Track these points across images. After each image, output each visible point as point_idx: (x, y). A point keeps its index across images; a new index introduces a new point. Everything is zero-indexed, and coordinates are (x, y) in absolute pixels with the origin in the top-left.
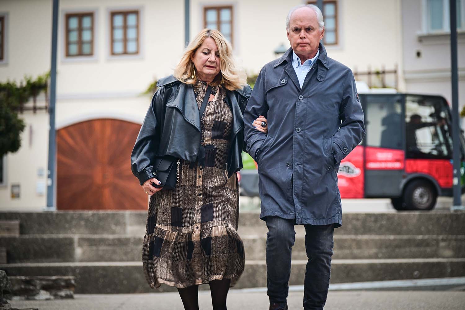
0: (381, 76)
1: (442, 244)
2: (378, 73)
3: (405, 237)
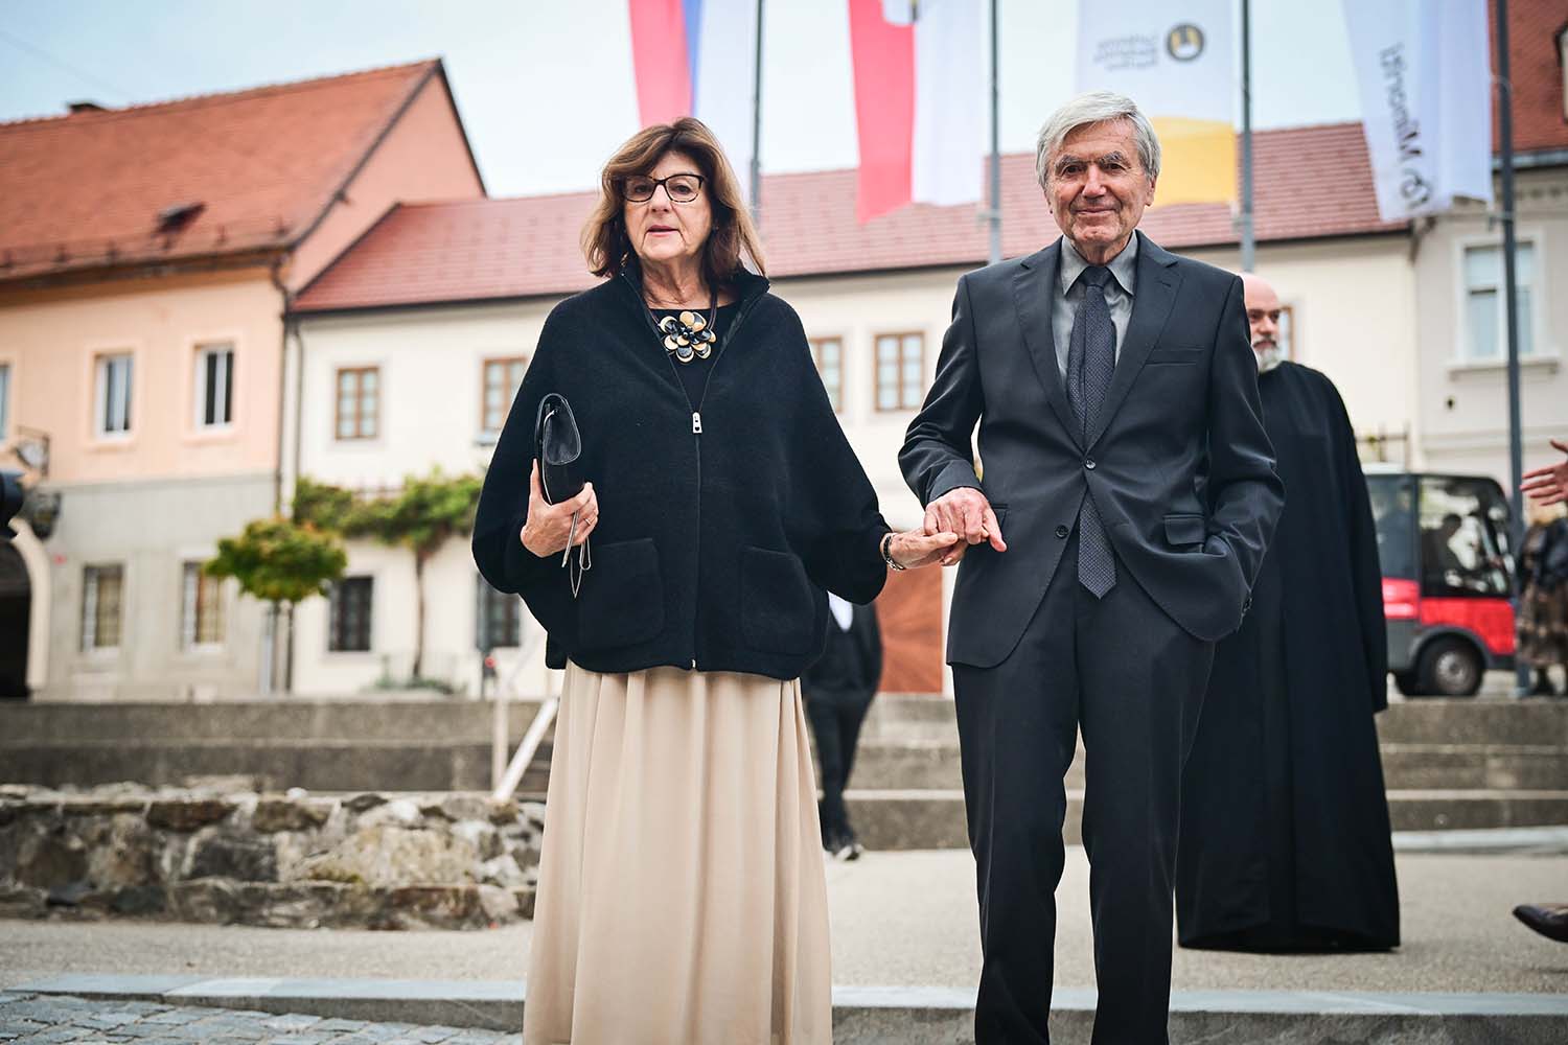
0: (1376, 444)
1: (1494, 763)
2: (1372, 440)
3: (1419, 748)
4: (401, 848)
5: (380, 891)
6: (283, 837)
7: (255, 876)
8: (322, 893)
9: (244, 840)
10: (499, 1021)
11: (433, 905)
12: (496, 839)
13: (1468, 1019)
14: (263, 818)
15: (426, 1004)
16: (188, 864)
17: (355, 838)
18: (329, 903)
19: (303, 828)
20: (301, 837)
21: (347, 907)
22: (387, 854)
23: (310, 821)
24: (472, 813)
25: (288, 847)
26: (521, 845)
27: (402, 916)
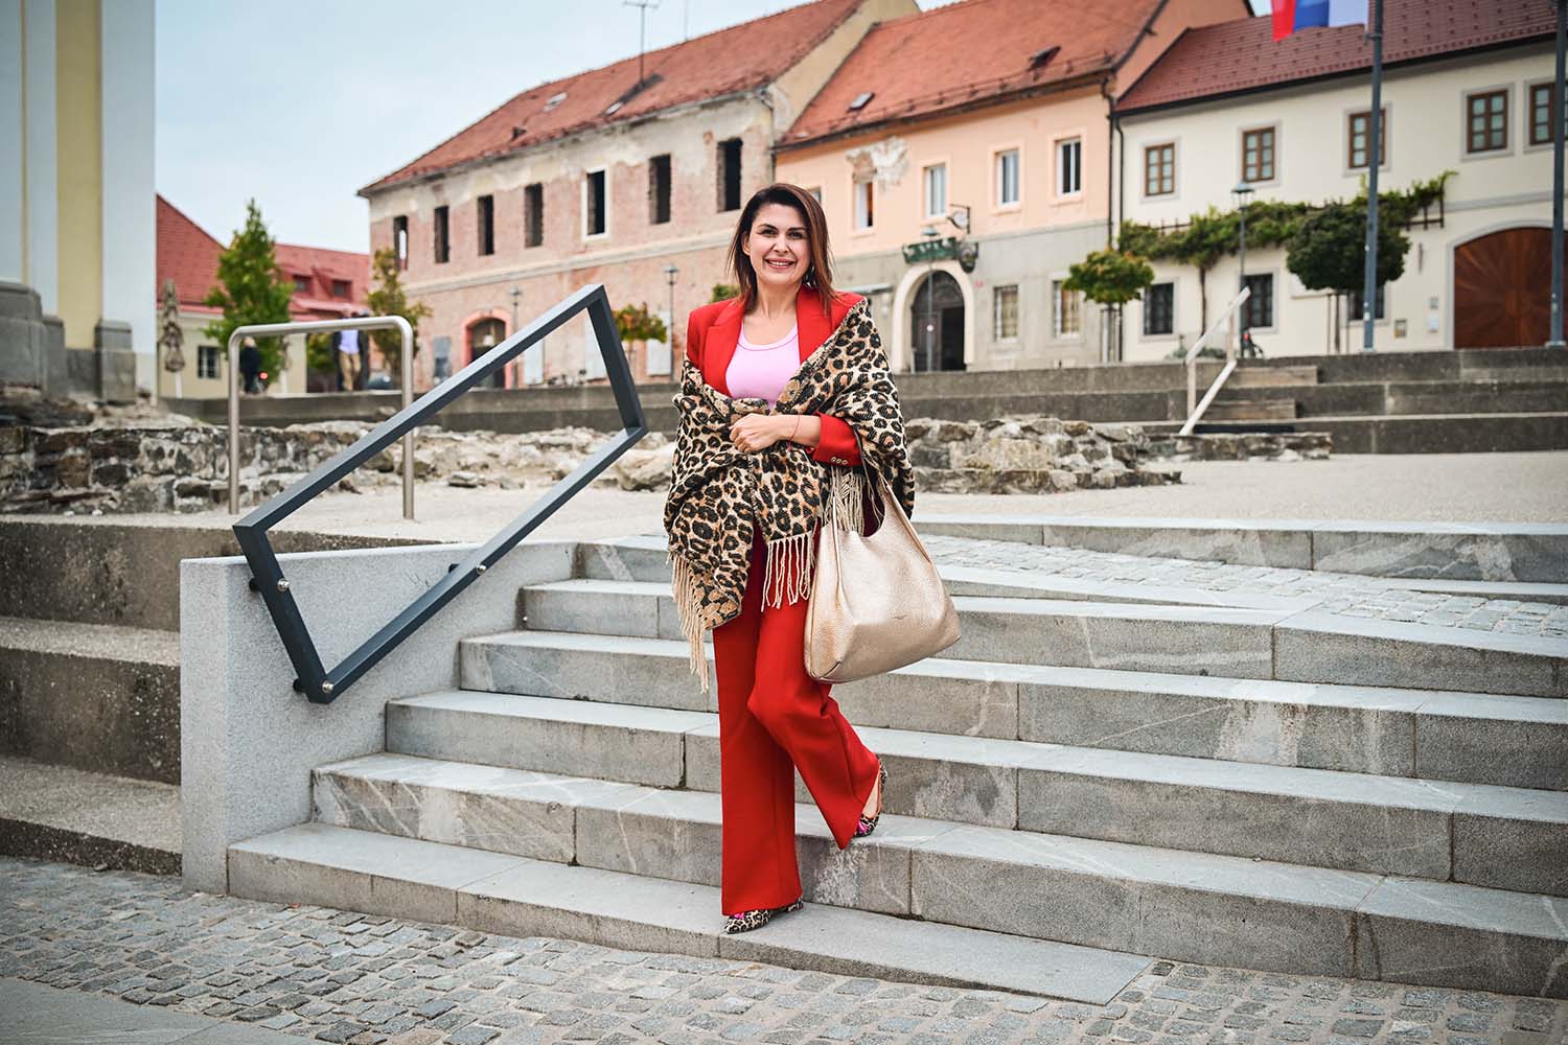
4: (1010, 449)
5: (997, 473)
6: (953, 444)
7: (938, 466)
8: (969, 474)
10: (975, 534)
11: (1024, 480)
12: (1070, 444)
13: (1518, 537)
14: (943, 435)
17: (987, 445)
18: (973, 480)
19: (963, 439)
20: (961, 444)
21: (981, 482)
22: (1003, 453)
23: (966, 436)
24: (1053, 430)
25: (956, 450)
26: (1089, 447)
27: (1009, 487)
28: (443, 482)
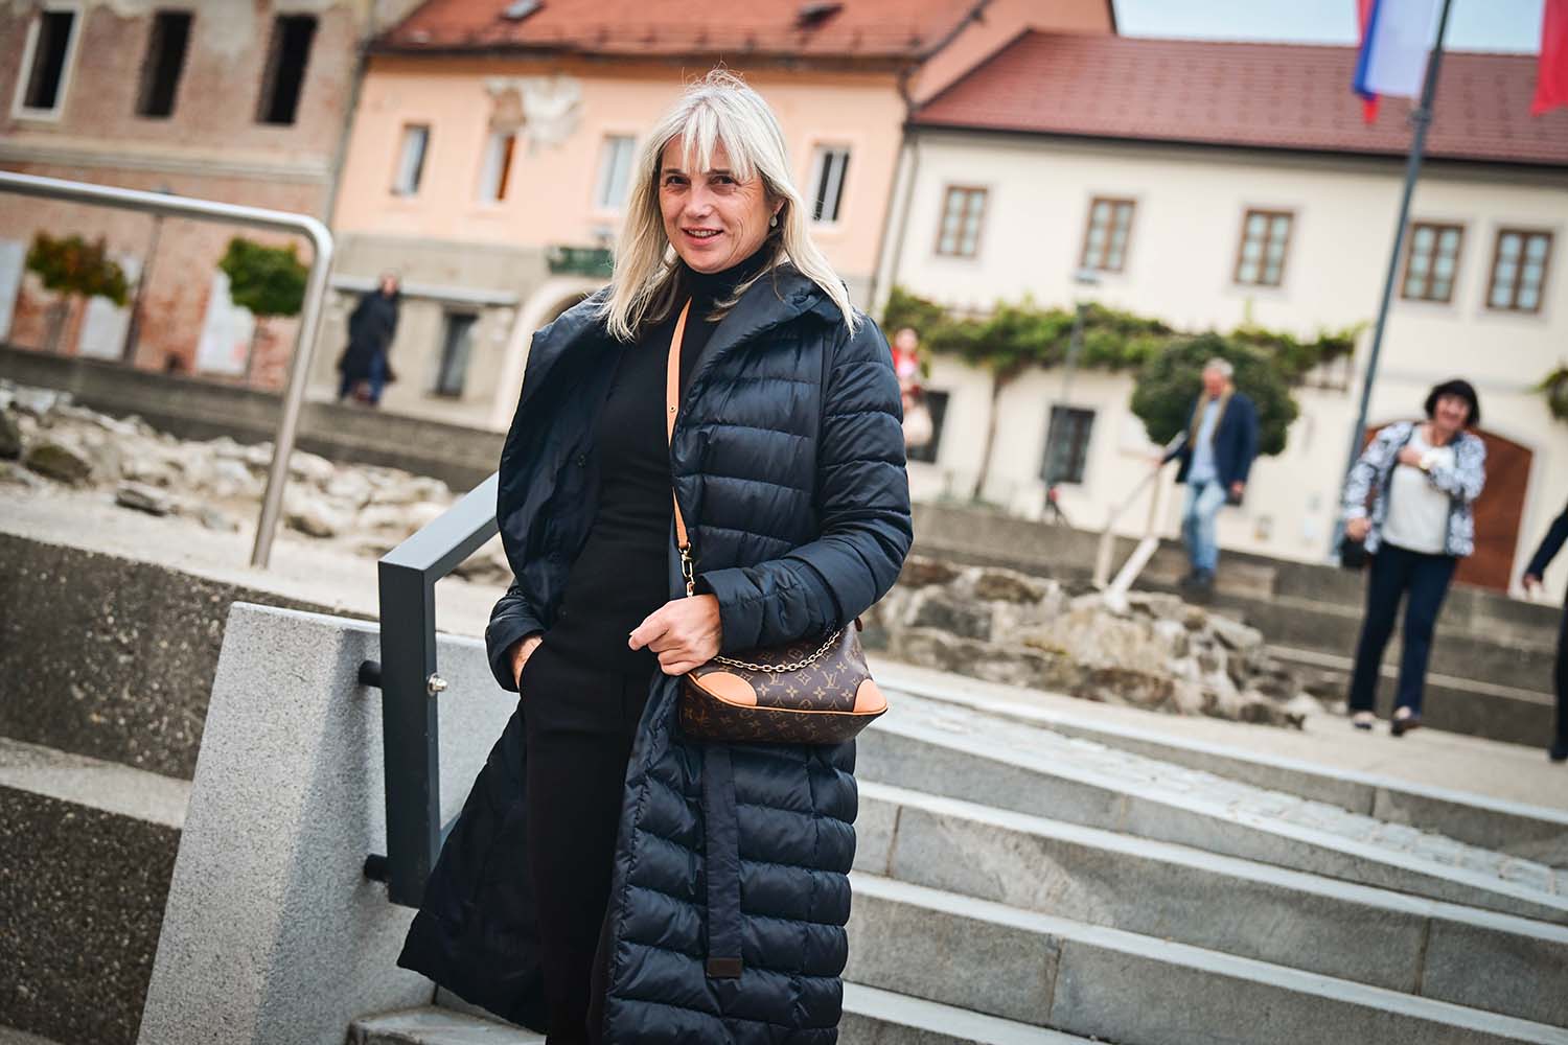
4: (1108, 633)
5: (1086, 668)
6: (1000, 607)
7: (972, 634)
8: (1033, 662)
9: (965, 602)
11: (1133, 687)
14: (984, 587)
15: (1195, 753)
16: (911, 615)
17: (1066, 618)
18: (1037, 669)
19: (1020, 603)
20: (1017, 608)
21: (1053, 675)
22: (1094, 636)
23: (1028, 597)
24: (1172, 615)
25: (1004, 617)
26: (1205, 652)
27: (1103, 692)
28: (105, 496)
